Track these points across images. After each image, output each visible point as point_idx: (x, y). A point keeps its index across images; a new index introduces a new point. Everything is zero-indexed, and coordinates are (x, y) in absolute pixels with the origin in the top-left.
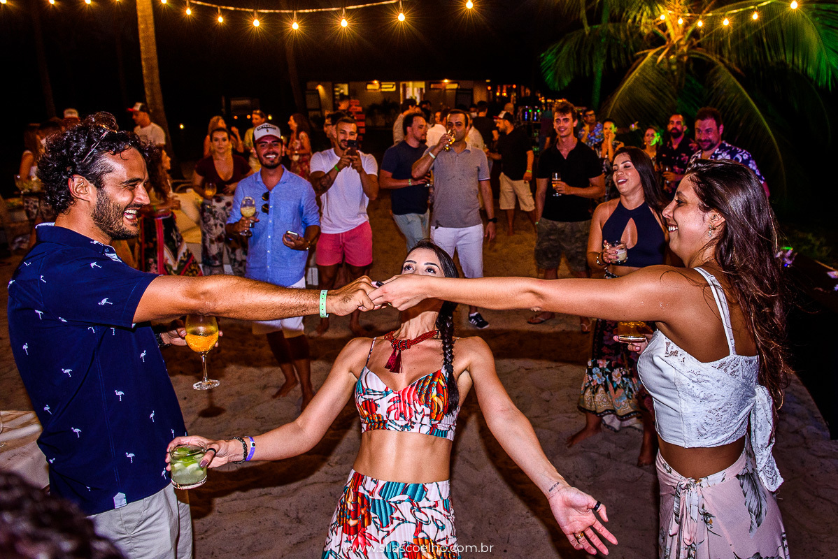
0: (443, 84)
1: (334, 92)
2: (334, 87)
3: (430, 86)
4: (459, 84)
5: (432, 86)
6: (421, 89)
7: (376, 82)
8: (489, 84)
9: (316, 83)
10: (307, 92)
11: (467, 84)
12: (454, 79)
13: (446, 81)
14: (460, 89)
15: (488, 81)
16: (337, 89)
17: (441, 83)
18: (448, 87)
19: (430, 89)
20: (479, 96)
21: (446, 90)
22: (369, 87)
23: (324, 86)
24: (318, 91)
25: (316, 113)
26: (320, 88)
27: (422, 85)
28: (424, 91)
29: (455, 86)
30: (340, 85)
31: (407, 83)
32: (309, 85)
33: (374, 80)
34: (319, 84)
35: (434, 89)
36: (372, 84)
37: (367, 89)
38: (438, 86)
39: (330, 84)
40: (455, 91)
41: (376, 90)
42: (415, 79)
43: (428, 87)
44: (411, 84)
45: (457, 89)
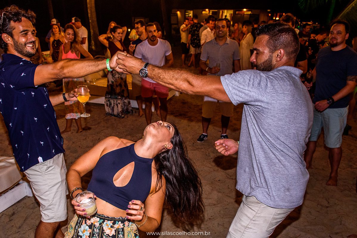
0: (243, 12)
1: (185, 15)
2: (185, 12)
3: (236, 12)
4: (251, 12)
5: (237, 13)
6: (231, 14)
7: (207, 10)
8: (269, 13)
9: (177, 10)
10: (172, 15)
11: (256, 12)
12: (249, 9)
13: (245, 10)
14: (252, 15)
15: (269, 10)
16: (187, 13)
17: (242, 11)
18: (246, 13)
19: (236, 14)
20: (262, 18)
21: (244, 15)
22: (204, 12)
23: (180, 11)
24: (177, 14)
25: (175, 26)
26: (178, 12)
27: (231, 12)
28: (232, 15)
29: (250, 13)
30: (189, 11)
31: (223, 10)
32: (173, 11)
33: (206, 9)
34: (178, 11)
35: (238, 14)
36: (205, 11)
37: (202, 14)
38: (240, 12)
39: (183, 11)
40: (249, 16)
41: (206, 14)
42: (228, 8)
43: (234, 13)
44: (226, 11)
45: (250, 14)
